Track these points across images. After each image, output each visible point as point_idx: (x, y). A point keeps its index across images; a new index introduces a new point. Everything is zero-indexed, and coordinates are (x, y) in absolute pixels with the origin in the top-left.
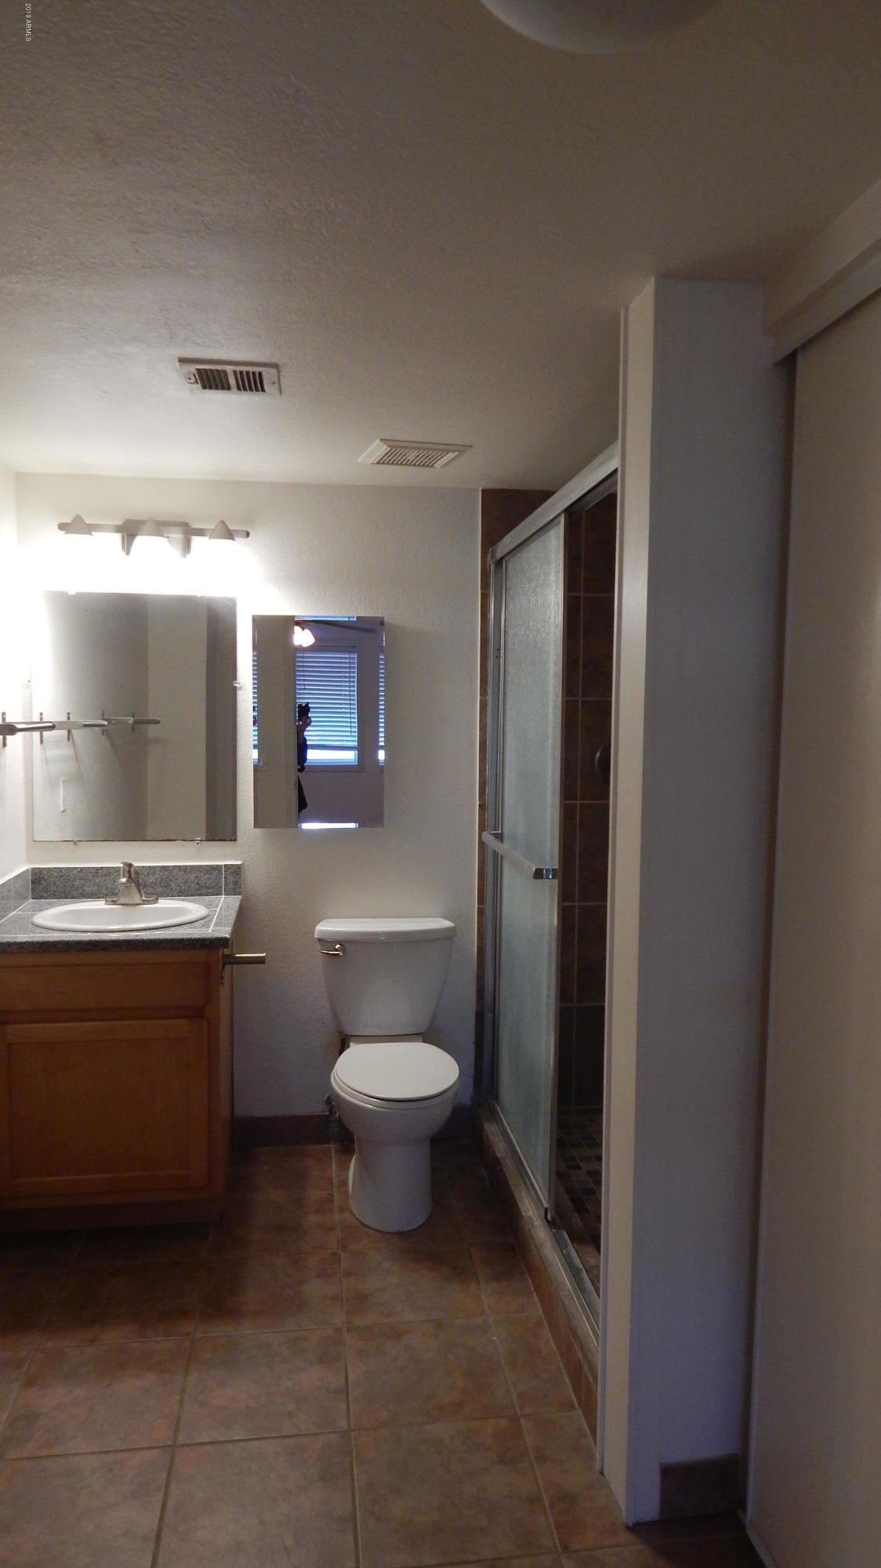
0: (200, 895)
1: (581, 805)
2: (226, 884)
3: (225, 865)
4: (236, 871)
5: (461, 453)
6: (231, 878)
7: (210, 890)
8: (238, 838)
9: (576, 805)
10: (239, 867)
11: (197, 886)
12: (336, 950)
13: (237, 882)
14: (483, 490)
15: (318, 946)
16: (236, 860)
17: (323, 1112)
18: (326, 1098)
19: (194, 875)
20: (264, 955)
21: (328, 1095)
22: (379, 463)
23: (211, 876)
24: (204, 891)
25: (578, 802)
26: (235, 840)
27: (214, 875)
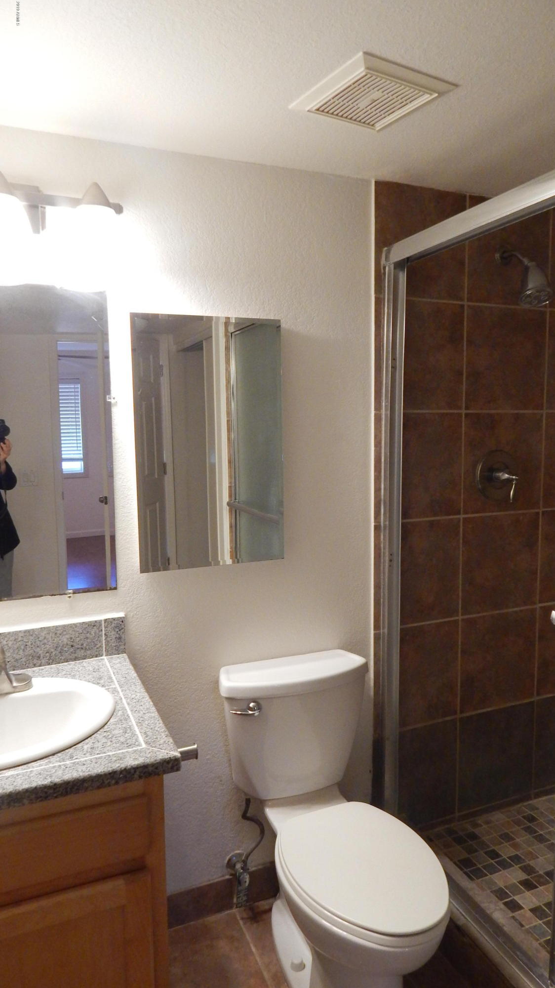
0: (76, 659)
1: (465, 519)
2: (107, 642)
3: (106, 620)
4: (119, 625)
5: (441, 94)
6: (113, 635)
7: (89, 652)
8: (119, 586)
9: (459, 520)
10: (122, 620)
11: (72, 650)
12: (251, 709)
13: (120, 638)
14: (376, 182)
15: (226, 705)
16: (118, 611)
17: (223, 876)
18: (226, 861)
19: (67, 636)
20: (195, 746)
21: (228, 858)
22: (318, 110)
23: (88, 635)
24: (81, 653)
25: (462, 516)
26: (115, 588)
27: (93, 633)
